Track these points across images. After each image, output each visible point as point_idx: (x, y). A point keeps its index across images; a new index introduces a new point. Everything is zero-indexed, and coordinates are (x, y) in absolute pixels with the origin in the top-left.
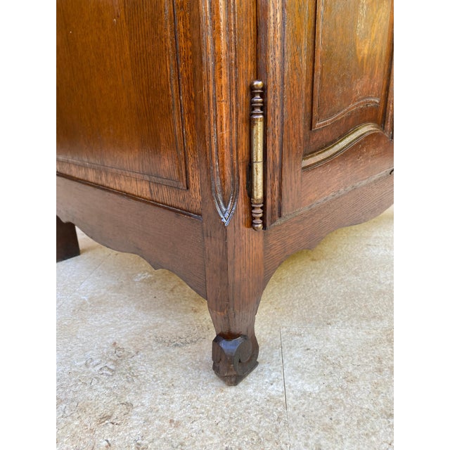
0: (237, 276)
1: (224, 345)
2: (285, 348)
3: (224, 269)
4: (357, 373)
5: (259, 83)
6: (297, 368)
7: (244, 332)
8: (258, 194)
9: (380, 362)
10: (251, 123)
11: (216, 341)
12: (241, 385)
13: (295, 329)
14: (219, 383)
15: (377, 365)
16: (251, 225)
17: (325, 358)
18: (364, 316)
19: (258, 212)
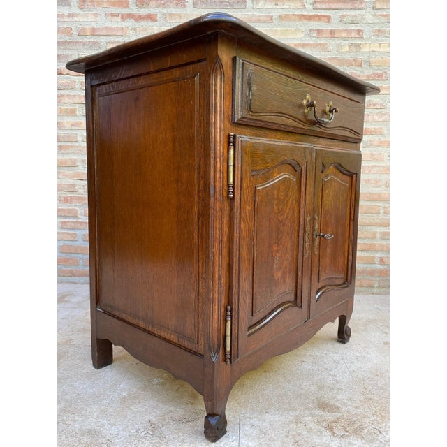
0: (218, 385)
1: (210, 419)
2: (241, 425)
3: (212, 382)
4: (276, 438)
5: (229, 307)
6: (246, 435)
7: (220, 413)
8: (228, 349)
10: (226, 321)
11: (206, 417)
12: (218, 442)
13: (248, 415)
14: (206, 441)
15: (287, 434)
16: (225, 361)
17: (261, 430)
18: (287, 409)
19: (228, 356)
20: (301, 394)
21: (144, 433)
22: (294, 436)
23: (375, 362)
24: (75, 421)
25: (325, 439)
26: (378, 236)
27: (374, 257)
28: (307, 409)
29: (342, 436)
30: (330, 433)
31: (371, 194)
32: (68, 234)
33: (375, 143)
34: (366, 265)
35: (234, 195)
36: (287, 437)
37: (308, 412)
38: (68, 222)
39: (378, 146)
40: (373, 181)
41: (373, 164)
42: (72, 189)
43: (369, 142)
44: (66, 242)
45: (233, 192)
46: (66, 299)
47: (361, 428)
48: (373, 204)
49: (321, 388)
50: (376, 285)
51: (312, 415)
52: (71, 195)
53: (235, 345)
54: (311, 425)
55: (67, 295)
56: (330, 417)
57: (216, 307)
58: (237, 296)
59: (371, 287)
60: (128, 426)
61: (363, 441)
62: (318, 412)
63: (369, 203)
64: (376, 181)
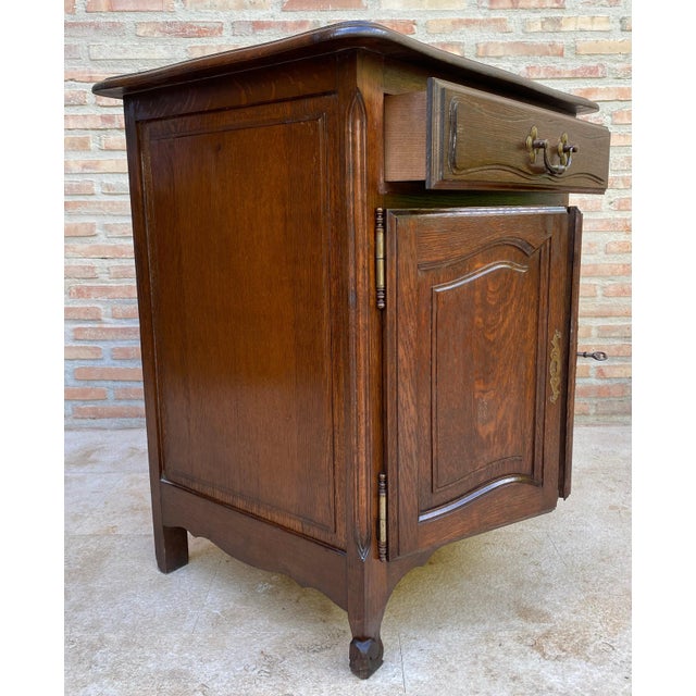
0: (370, 595)
1: (358, 645)
2: (403, 649)
3: (362, 591)
4: (458, 666)
5: (383, 476)
6: (413, 665)
7: (373, 636)
8: (383, 539)
9: (476, 657)
10: (378, 497)
11: (352, 643)
12: (371, 678)
13: (412, 634)
14: (354, 678)
15: (474, 659)
16: (379, 558)
17: (435, 657)
18: (470, 620)
19: (383, 550)
20: (490, 597)
21: (256, 672)
22: (485, 662)
23: (599, 538)
25: (532, 664)
26: (594, 332)
27: (588, 368)
28: (501, 620)
29: (557, 658)
30: (538, 655)
32: (86, 348)
35: (385, 303)
36: (475, 663)
37: (502, 624)
42: (90, 275)
44: (83, 362)
45: (385, 299)
46: (93, 457)
47: (584, 644)
49: (519, 584)
50: (593, 411)
51: (510, 628)
52: (89, 284)
53: (393, 535)
54: (509, 644)
56: (536, 629)
57: (364, 476)
59: (584, 414)
60: (230, 663)
61: (589, 664)
62: (518, 622)
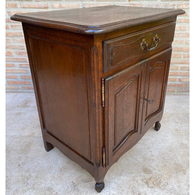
2: (110, 182)
4: (124, 189)
5: (104, 149)
6: (112, 188)
7: (102, 182)
8: (104, 163)
9: (130, 186)
10: (103, 154)
11: (96, 184)
12: (101, 192)
13: (113, 177)
14: (96, 192)
16: (103, 166)
17: (119, 185)
18: (130, 173)
20: (136, 164)
22: (132, 188)
23: (170, 142)
24: (42, 183)
25: (145, 189)
26: (179, 68)
27: (176, 79)
28: (138, 172)
29: (152, 187)
30: (147, 186)
31: (178, 48)
32: (23, 70)
33: (182, 21)
34: (172, 82)
35: (105, 105)
36: (129, 188)
37: (138, 174)
38: (23, 64)
39: (184, 22)
40: (180, 41)
41: (181, 32)
42: (22, 48)
43: (179, 20)
46: (28, 104)
47: (160, 182)
48: (178, 53)
49: (145, 159)
50: (176, 91)
51: (140, 176)
52: (22, 51)
53: (107, 161)
54: (140, 181)
55: (28, 102)
56: (147, 176)
57: (98, 149)
58: (107, 144)
59: (173, 92)
61: (160, 190)
62: (143, 174)
63: (176, 53)
64: (181, 41)
